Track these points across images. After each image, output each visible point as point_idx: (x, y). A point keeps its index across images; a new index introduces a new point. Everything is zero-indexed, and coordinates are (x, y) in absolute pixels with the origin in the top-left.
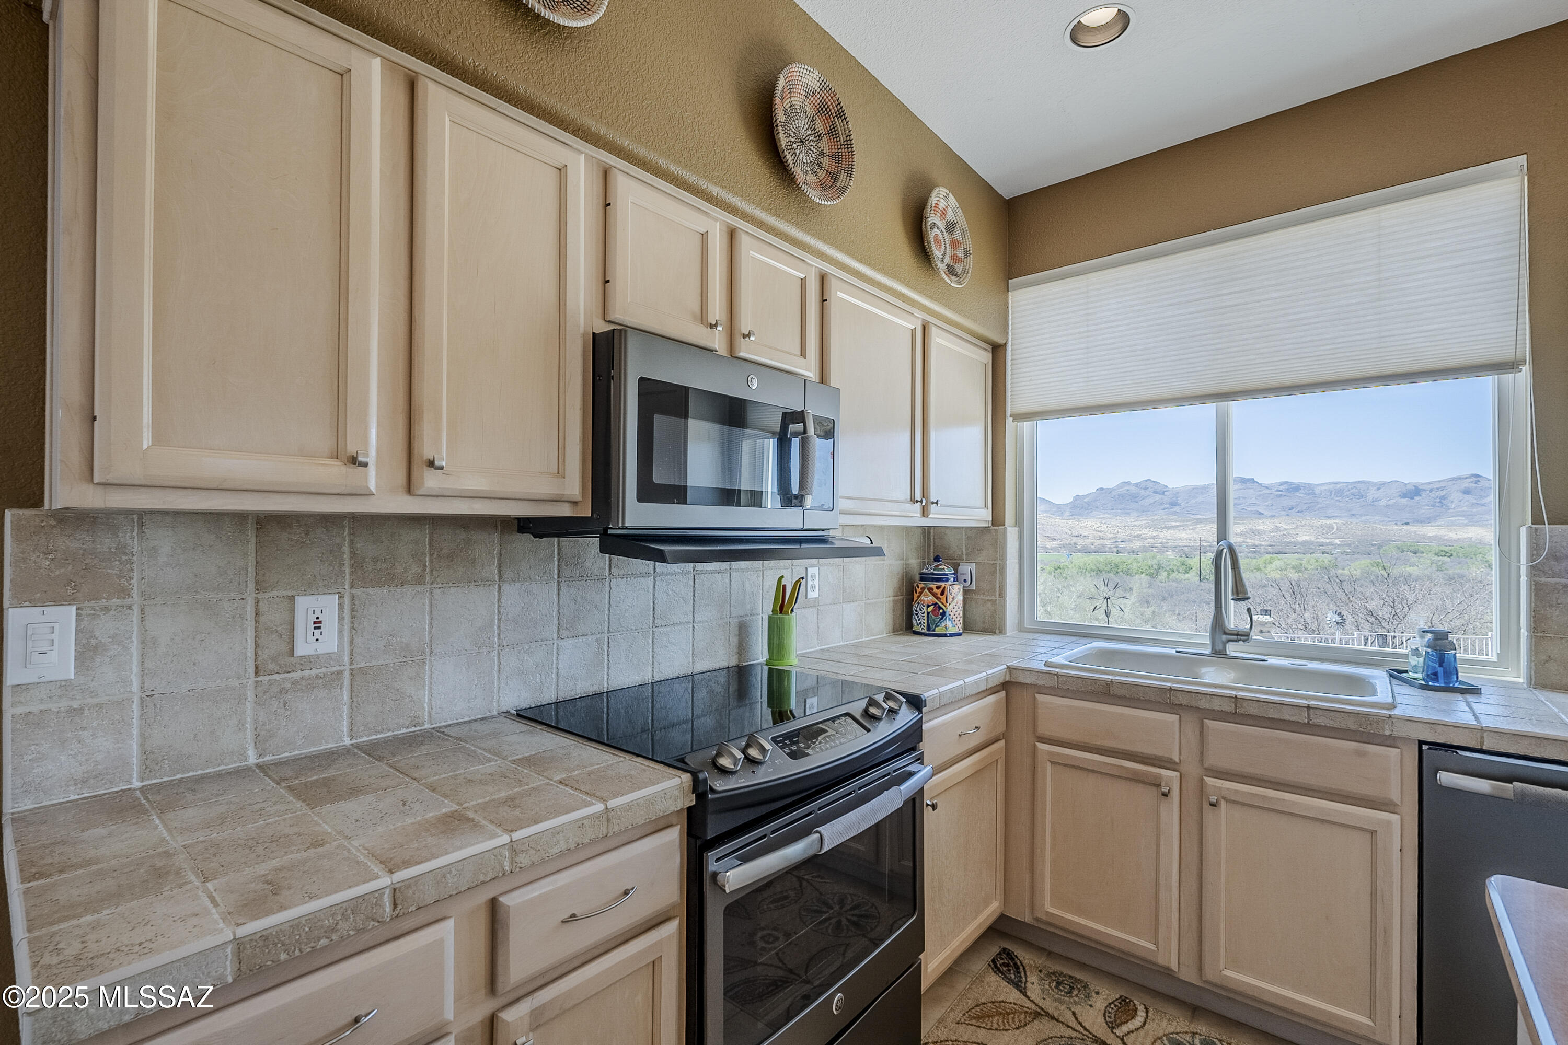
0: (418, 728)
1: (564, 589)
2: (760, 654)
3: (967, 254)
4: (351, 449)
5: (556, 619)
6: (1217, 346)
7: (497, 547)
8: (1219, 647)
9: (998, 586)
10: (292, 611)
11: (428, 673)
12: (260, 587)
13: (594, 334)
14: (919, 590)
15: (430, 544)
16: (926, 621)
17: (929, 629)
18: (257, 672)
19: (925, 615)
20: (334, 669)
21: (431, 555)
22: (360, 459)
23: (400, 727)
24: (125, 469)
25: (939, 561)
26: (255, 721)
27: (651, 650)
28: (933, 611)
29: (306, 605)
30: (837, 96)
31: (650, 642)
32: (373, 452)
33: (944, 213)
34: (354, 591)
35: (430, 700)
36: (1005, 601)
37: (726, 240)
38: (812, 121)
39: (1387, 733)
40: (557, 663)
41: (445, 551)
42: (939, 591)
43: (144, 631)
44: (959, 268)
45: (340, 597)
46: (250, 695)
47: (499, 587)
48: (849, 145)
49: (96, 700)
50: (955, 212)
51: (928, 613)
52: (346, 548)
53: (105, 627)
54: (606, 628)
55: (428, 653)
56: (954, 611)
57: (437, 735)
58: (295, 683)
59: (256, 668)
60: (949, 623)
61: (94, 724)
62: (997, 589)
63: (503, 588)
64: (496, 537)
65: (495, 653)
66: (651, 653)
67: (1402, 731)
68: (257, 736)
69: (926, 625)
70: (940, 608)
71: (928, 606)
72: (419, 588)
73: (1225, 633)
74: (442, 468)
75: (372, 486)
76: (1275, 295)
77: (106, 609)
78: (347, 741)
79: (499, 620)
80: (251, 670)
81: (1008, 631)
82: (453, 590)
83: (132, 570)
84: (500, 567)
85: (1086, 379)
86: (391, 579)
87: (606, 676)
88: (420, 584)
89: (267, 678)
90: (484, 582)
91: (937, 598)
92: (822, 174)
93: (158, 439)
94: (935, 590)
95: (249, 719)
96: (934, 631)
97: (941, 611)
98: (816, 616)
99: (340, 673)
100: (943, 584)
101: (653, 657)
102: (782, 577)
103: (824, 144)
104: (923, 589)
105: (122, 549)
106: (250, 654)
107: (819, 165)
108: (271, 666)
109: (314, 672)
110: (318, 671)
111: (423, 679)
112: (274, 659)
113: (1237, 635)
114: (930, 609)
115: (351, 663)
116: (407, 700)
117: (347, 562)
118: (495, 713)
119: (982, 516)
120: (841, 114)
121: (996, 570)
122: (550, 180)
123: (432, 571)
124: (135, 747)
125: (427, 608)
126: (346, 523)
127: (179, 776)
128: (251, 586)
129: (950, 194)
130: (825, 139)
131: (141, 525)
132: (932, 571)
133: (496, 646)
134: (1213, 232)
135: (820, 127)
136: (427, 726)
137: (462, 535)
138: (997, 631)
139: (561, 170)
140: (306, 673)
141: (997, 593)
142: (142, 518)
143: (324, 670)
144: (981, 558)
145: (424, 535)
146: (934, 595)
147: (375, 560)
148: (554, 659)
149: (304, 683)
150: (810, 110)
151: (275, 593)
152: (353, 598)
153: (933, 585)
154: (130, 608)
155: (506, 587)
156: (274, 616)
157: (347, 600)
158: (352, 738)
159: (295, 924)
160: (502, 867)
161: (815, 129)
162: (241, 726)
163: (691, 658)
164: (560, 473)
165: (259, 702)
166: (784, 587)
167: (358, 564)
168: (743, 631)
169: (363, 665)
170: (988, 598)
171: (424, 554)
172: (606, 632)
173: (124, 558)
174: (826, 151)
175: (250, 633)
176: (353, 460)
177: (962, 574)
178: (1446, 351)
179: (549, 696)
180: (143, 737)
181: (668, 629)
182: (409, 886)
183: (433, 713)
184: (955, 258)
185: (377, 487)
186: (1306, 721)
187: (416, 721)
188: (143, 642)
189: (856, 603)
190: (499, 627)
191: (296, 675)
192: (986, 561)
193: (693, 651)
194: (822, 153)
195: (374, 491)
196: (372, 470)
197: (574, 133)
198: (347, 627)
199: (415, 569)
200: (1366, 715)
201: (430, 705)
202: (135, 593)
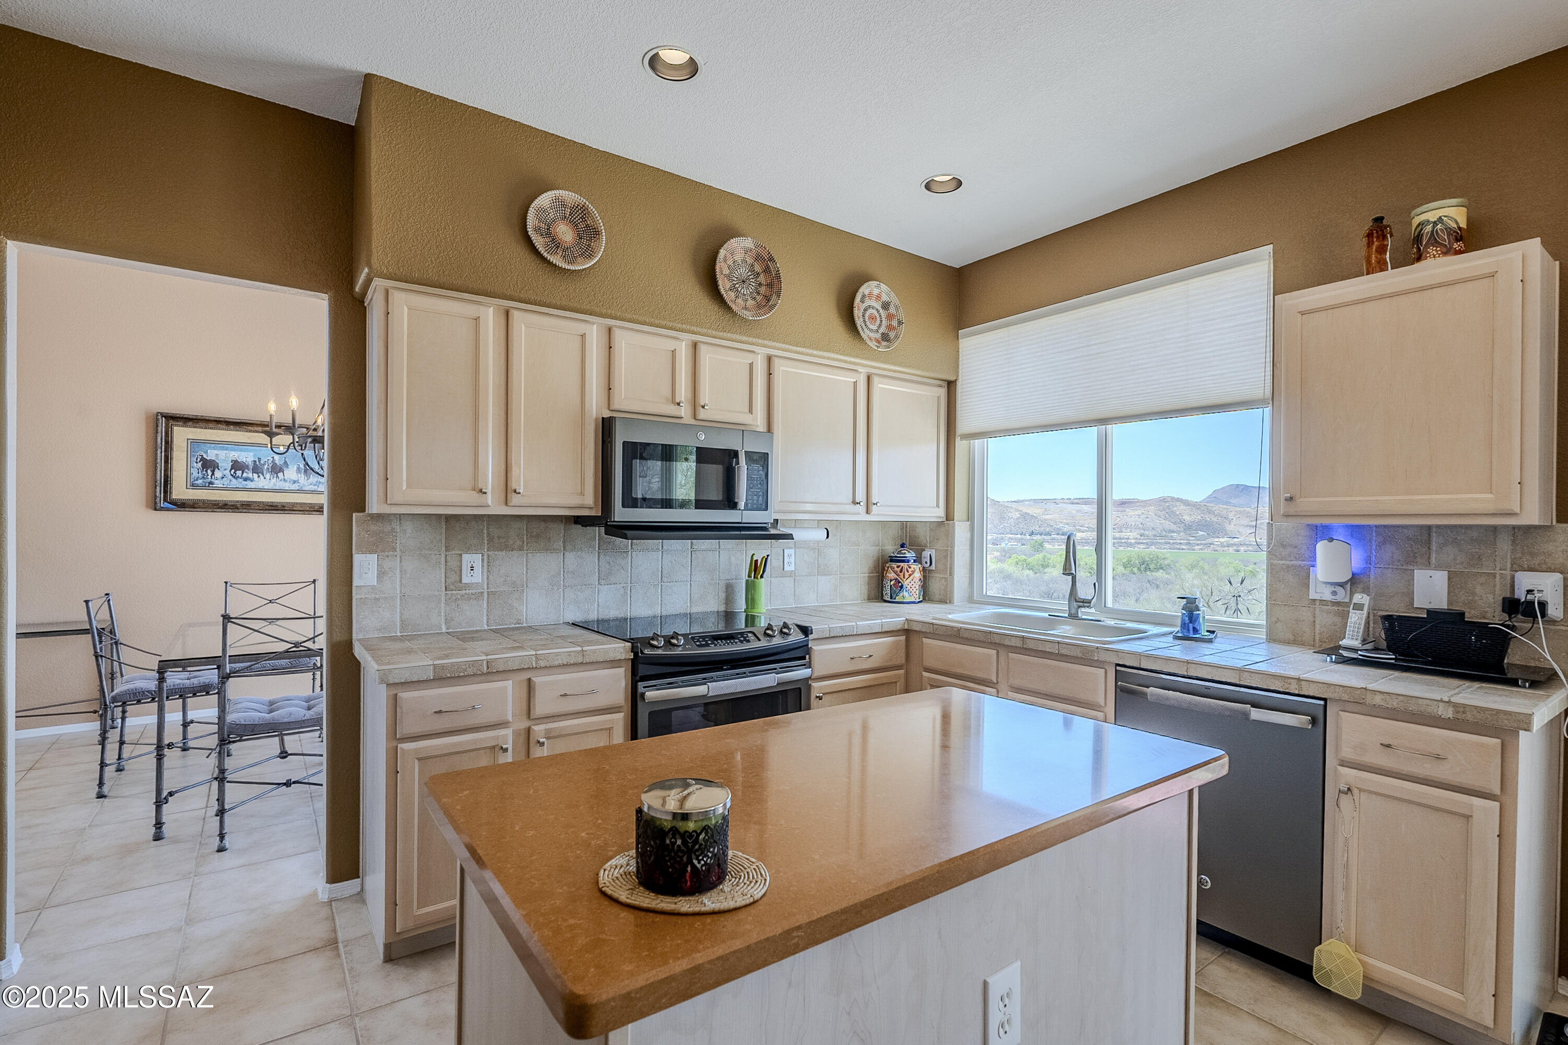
0: (520, 625)
1: (602, 556)
2: (740, 605)
3: (900, 323)
4: (480, 487)
5: (597, 574)
6: (1088, 384)
7: (563, 531)
8: (1073, 611)
9: (949, 567)
10: (461, 561)
11: (525, 597)
12: (447, 549)
13: (603, 418)
14: (886, 569)
15: (526, 529)
16: (889, 592)
17: (891, 598)
18: (446, 590)
19: (889, 587)
20: (479, 591)
21: (527, 535)
22: (483, 490)
23: (511, 624)
24: (398, 498)
25: (903, 547)
26: (445, 612)
27: (660, 596)
28: (894, 584)
29: (466, 558)
30: (767, 249)
31: (660, 591)
32: (490, 487)
33: (878, 297)
34: (489, 552)
35: (526, 611)
36: (953, 579)
37: (690, 351)
38: (752, 266)
39: (1096, 659)
40: (598, 599)
41: (535, 533)
42: (898, 570)
43: (401, 567)
44: (892, 335)
45: (482, 556)
46: (443, 599)
47: (564, 554)
48: (778, 277)
49: (384, 596)
50: (888, 295)
51: (891, 586)
52: (485, 531)
53: (387, 564)
54: (629, 581)
55: (525, 586)
56: (910, 584)
57: (531, 629)
58: (462, 596)
59: (446, 587)
60: (906, 594)
61: (384, 606)
62: (948, 570)
63: (566, 554)
64: (562, 526)
65: (561, 590)
66: (660, 598)
67: (1103, 656)
68: (446, 619)
69: (889, 595)
70: (899, 582)
71: (891, 581)
72: (520, 552)
73: (1076, 601)
74: (520, 493)
75: (490, 503)
76: (1123, 346)
77: (387, 556)
78: (486, 627)
79: (564, 572)
80: (444, 588)
81: (955, 601)
82: (538, 554)
83: (397, 540)
84: (564, 542)
85: (1007, 408)
86: (507, 548)
87: (629, 609)
88: (521, 550)
89: (451, 592)
90: (555, 550)
91: (898, 575)
92: (759, 298)
93: (408, 487)
94: (896, 569)
95: (443, 611)
96: (895, 599)
97: (900, 584)
98: (793, 583)
99: (482, 593)
100: (902, 564)
101: (661, 601)
102: (754, 554)
103: (762, 278)
104: (888, 568)
105: (393, 529)
106: (443, 580)
107: (758, 293)
108: (452, 587)
109: (471, 591)
110: (472, 591)
111: (523, 600)
112: (453, 584)
113: (1083, 602)
114: (892, 583)
115: (488, 589)
116: (515, 610)
117: (486, 538)
118: (562, 622)
119: (939, 513)
120: (771, 259)
121: (947, 555)
122: (576, 344)
123: (527, 544)
124: (398, 617)
125: (525, 564)
126: (485, 519)
127: (415, 633)
128: (444, 549)
129: (881, 284)
130: (762, 276)
131: (400, 520)
132: (896, 555)
133: (562, 586)
134: (1085, 297)
135: (758, 268)
136: (525, 625)
137: (543, 525)
138: (948, 602)
139: (583, 336)
140: (467, 591)
141: (948, 572)
142: (400, 517)
143: (475, 591)
144: (939, 546)
145: (523, 525)
146: (895, 572)
147: (499, 537)
148: (596, 596)
149: (466, 596)
150: (750, 260)
151: (453, 552)
152: (488, 556)
153: (894, 565)
154: (396, 556)
155: (567, 554)
156: (453, 563)
157: (485, 557)
158: (488, 626)
159: (453, 664)
160: (532, 664)
161: (754, 271)
162: (440, 615)
163: (689, 604)
164: (582, 494)
165: (447, 604)
166: (756, 561)
167: (491, 540)
168: (729, 590)
169: (493, 590)
170: (943, 576)
171: (523, 535)
172: (629, 583)
173: (394, 534)
174: (763, 282)
175: (443, 570)
176: (481, 491)
177: (924, 557)
178: (1225, 391)
179: (593, 616)
180: (401, 614)
181: (671, 584)
182: (493, 662)
183: (528, 619)
184: (890, 327)
185: (492, 502)
186: (1057, 652)
187: (519, 622)
188: (401, 572)
189: (830, 577)
190: (563, 575)
191: (463, 592)
192: (942, 548)
193: (691, 599)
194: (760, 284)
195: (490, 504)
196: (489, 495)
197: (590, 314)
198: (485, 570)
199: (519, 543)
200: (1087, 646)
201: (527, 615)
202: (398, 549)
